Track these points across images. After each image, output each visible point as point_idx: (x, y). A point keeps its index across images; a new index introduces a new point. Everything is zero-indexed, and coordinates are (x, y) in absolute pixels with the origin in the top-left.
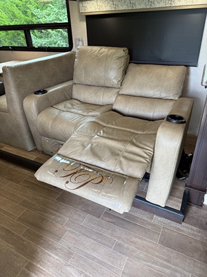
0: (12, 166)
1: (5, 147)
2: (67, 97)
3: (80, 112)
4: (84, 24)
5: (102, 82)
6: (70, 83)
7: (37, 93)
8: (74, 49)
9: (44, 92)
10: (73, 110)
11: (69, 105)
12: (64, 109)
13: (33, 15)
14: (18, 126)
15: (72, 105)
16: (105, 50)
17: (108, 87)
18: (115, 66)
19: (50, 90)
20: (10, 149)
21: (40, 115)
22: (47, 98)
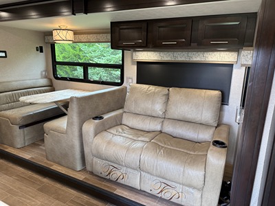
0: (58, 186)
1: (55, 166)
2: (118, 122)
3: (130, 137)
4: (135, 67)
5: (149, 113)
6: (120, 111)
7: (95, 118)
8: (124, 84)
9: (101, 118)
11: (120, 130)
12: (115, 133)
13: (80, 50)
15: (123, 130)
16: (152, 88)
17: (154, 117)
18: (160, 101)
19: (106, 117)
20: (59, 168)
21: (96, 138)
22: (103, 124)
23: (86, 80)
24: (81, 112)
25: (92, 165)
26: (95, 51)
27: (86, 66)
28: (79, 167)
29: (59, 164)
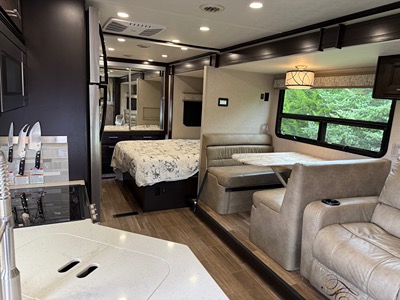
1: (258, 252)
2: (365, 218)
6: (372, 200)
7: (326, 201)
9: (336, 203)
10: (371, 240)
11: (367, 231)
12: (359, 235)
13: (318, 98)
14: (285, 234)
15: (371, 231)
19: (344, 203)
20: (263, 256)
21: (322, 231)
22: (337, 213)
23: (320, 141)
24: (306, 188)
25: (310, 270)
26: (341, 99)
27: (323, 122)
28: (290, 266)
29: (264, 251)
